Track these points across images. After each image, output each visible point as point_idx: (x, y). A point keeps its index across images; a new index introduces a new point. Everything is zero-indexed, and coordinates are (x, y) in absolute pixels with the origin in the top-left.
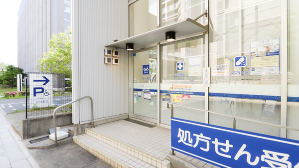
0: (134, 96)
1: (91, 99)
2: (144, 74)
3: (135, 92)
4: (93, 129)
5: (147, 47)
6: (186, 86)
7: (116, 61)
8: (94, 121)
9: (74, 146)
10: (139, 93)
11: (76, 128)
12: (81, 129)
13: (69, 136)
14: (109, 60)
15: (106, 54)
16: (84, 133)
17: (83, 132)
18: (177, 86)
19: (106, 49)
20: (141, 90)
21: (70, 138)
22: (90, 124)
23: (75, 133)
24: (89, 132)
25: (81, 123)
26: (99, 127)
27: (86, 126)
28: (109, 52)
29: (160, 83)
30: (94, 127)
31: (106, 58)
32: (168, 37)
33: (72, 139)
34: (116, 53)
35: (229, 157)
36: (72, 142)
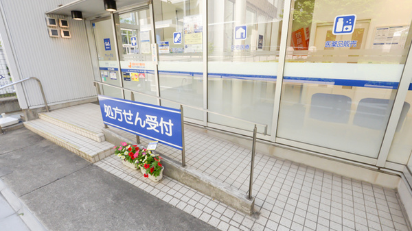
0: (101, 76)
1: (38, 81)
2: (106, 50)
3: (102, 71)
4: (48, 113)
5: (102, 16)
6: (141, 64)
7: (66, 34)
8: (48, 105)
9: (24, 131)
10: (106, 73)
11: (25, 113)
12: (34, 114)
13: (20, 122)
14: (54, 32)
15: (49, 24)
16: (38, 118)
17: (36, 117)
18: (134, 64)
19: (48, 18)
20: (106, 69)
21: (21, 124)
22: (44, 108)
23: (26, 119)
24: (44, 117)
25: (30, 108)
26: (57, 111)
27: (38, 111)
28: (53, 22)
29: (119, 60)
30: (50, 111)
31: (50, 29)
32: (106, 6)
33: (23, 125)
34: (65, 23)
35: (132, 123)
36: (23, 127)
